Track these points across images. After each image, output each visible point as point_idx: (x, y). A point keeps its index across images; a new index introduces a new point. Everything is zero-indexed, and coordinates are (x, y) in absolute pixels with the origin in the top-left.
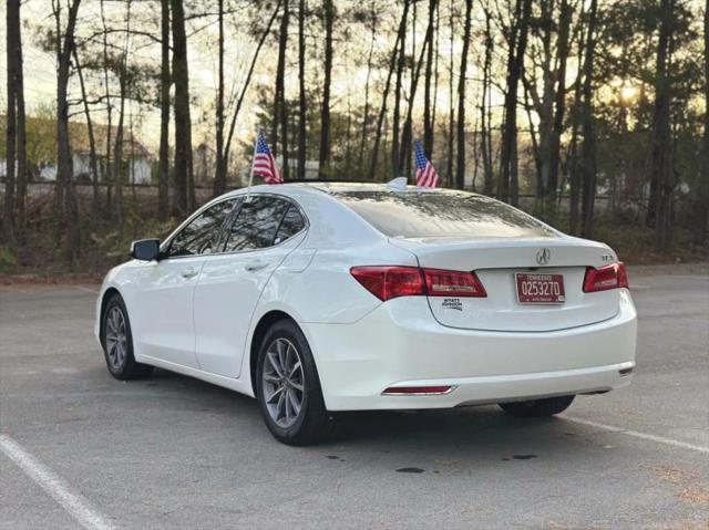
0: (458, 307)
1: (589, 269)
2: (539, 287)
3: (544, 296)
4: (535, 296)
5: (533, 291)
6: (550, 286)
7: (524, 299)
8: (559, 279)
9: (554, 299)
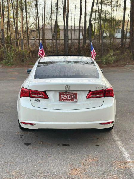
0: (39, 101)
1: (90, 91)
2: (68, 96)
3: (69, 99)
4: (65, 99)
5: (65, 97)
6: (72, 96)
7: (61, 99)
8: (76, 94)
9: (73, 100)
